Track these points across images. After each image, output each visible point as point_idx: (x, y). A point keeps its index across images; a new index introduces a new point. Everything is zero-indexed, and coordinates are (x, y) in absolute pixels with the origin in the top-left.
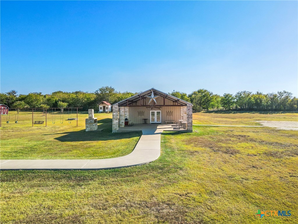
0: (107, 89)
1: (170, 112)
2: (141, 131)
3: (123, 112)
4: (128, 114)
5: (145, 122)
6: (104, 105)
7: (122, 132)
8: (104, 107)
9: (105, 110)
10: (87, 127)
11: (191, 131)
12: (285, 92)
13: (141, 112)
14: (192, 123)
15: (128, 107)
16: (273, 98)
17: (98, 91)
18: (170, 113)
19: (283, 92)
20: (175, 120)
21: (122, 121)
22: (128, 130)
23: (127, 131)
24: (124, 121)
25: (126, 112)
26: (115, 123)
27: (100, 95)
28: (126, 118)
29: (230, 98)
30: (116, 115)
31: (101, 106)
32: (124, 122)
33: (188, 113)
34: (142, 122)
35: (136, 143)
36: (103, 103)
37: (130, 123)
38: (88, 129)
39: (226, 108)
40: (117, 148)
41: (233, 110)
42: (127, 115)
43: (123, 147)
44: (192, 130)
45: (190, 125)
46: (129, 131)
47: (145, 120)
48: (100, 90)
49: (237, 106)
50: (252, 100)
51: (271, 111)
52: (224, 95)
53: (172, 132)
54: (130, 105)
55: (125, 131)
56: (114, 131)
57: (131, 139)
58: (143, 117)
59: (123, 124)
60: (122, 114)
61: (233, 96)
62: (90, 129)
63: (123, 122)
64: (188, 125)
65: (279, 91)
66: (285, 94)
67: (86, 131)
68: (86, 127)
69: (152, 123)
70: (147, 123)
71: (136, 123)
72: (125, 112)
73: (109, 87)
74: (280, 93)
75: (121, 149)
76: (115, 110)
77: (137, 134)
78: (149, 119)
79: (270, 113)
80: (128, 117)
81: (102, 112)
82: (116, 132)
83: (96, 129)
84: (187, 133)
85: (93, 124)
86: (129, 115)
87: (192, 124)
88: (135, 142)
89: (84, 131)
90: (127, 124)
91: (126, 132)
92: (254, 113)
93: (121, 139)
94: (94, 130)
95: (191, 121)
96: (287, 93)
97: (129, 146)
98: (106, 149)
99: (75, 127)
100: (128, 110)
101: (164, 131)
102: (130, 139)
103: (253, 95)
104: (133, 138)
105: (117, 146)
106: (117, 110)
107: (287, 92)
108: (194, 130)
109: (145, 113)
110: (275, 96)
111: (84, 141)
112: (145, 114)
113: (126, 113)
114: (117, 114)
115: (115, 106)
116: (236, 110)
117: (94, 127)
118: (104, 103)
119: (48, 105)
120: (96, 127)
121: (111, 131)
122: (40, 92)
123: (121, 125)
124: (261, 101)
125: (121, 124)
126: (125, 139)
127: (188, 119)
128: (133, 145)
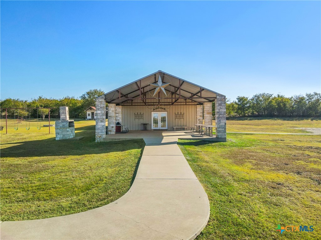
0: (95, 92)
1: (179, 113)
2: (142, 139)
3: (113, 111)
4: (121, 116)
5: (145, 128)
6: (92, 111)
7: (111, 141)
8: (93, 113)
9: (94, 117)
10: (58, 133)
11: (224, 140)
12: (316, 94)
13: (139, 114)
14: (225, 126)
15: (120, 106)
16: (300, 102)
17: (86, 95)
18: (180, 116)
19: (313, 94)
20: (188, 125)
21: (112, 125)
22: (121, 138)
23: (119, 139)
24: (114, 125)
25: (118, 113)
26: (99, 127)
27: (88, 100)
28: (117, 122)
29: (245, 102)
30: (101, 115)
31: (89, 112)
32: (115, 127)
33: (219, 110)
34: (141, 128)
35: (137, 160)
36: (91, 109)
37: (123, 129)
38: (59, 136)
39: (239, 114)
40: (98, 172)
41: (249, 116)
42: (119, 118)
43: (110, 170)
44: (225, 138)
45: (221, 129)
46: (123, 140)
47: (145, 125)
48: (88, 93)
49: (253, 112)
50: (274, 103)
51: (298, 118)
52: (237, 99)
53: (194, 141)
54: (123, 104)
55: (115, 139)
56: (98, 140)
57: (127, 152)
58: (142, 121)
59: (114, 129)
60: (112, 115)
61: (249, 99)
62: (62, 136)
63: (113, 127)
64: (219, 129)
65: (308, 93)
66: (316, 96)
67: (57, 139)
68: (56, 133)
69: (154, 130)
70: (147, 129)
71: (132, 129)
72: (116, 113)
73: (98, 90)
74: (309, 96)
75: (105, 174)
76: (99, 105)
77: (136, 144)
78: (150, 123)
79: (296, 120)
80: (120, 121)
81: (90, 120)
82: (102, 141)
83: (72, 137)
84: (219, 143)
85: (68, 129)
86: (122, 118)
87: (225, 129)
88: (133, 158)
89: (53, 140)
90: (118, 129)
91: (117, 140)
92: (276, 120)
93: (109, 152)
94: (68, 138)
95: (224, 124)
96: (318, 95)
97: (122, 167)
98: (74, 174)
99: (46, 134)
100: (120, 110)
101: (179, 139)
102: (124, 152)
103: (275, 98)
104: (129, 151)
105: (98, 168)
106: (102, 106)
107: (318, 93)
108: (228, 138)
109: (144, 115)
110: (302, 99)
111: (41, 156)
112: (144, 117)
113: (117, 115)
114: (103, 113)
115: (100, 100)
116: (253, 117)
117: (68, 133)
118: (93, 109)
119: (28, 111)
120: (72, 134)
121: (94, 139)
122: (26, 100)
123: (110, 131)
124: (285, 105)
125: (110, 129)
126: (116, 152)
127: (219, 121)
128: (131, 166)
